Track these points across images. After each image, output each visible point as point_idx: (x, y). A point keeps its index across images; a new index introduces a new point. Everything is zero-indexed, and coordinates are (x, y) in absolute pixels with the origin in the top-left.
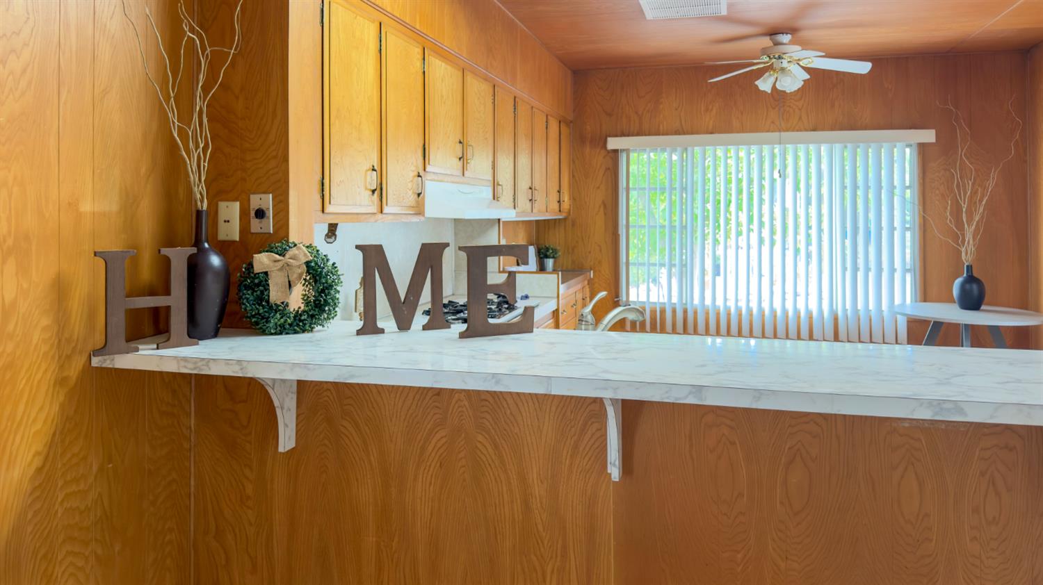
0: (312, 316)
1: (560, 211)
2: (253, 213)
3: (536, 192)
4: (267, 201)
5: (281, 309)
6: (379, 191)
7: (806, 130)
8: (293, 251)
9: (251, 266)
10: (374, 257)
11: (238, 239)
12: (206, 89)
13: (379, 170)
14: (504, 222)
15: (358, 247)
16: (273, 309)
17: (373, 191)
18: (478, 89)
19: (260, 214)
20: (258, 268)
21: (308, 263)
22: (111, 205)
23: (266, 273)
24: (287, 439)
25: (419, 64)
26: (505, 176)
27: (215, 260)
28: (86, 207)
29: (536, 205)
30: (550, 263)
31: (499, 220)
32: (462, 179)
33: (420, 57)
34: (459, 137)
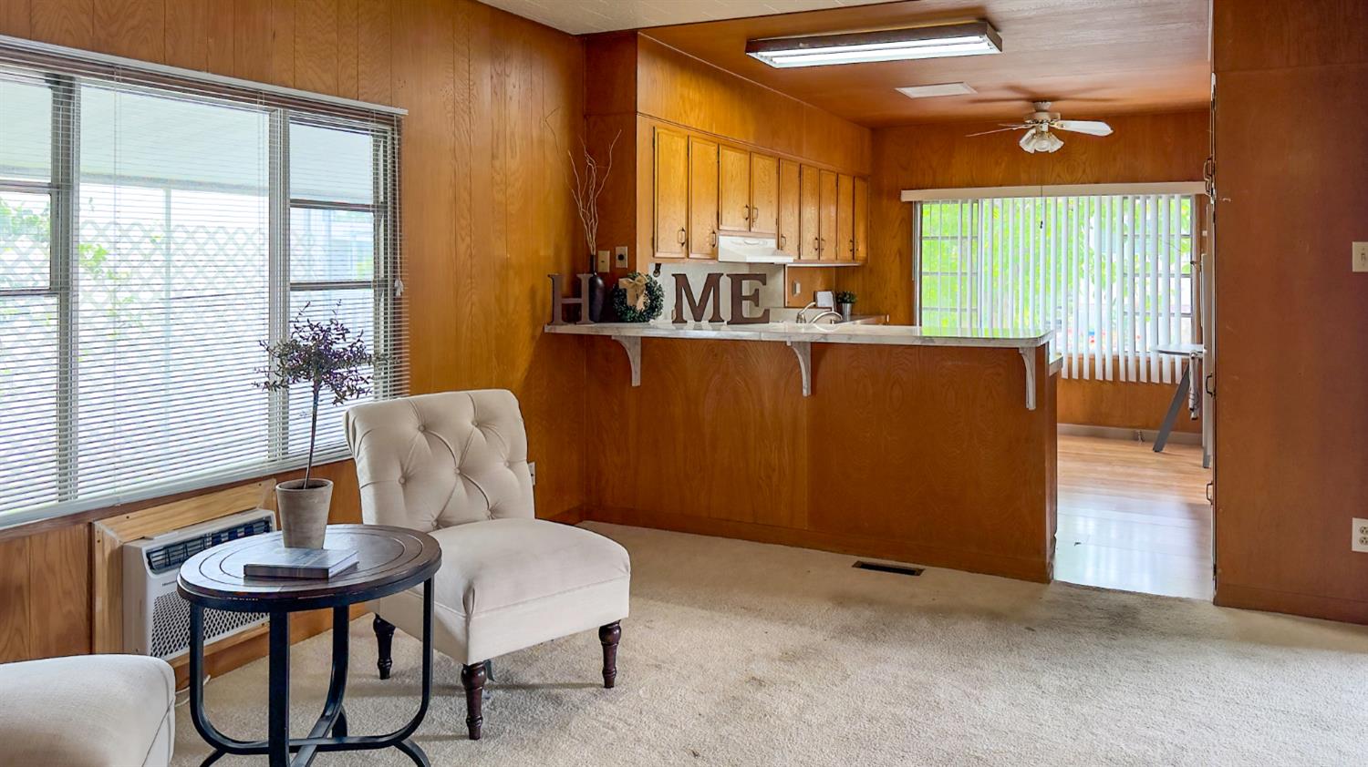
0: (649, 313)
1: (853, 258)
2: (617, 257)
3: (823, 242)
4: (624, 250)
5: (633, 309)
6: (687, 244)
7: (1090, 183)
8: (640, 277)
9: (617, 285)
10: (681, 281)
11: (608, 271)
12: (596, 191)
13: (687, 230)
14: (789, 267)
15: (673, 275)
16: (628, 308)
17: (683, 244)
18: (763, 166)
19: (621, 257)
20: (621, 287)
21: (646, 284)
22: (550, 252)
23: (625, 290)
24: (636, 382)
25: (715, 157)
26: (789, 229)
27: (600, 281)
28: (542, 253)
29: (823, 253)
30: (847, 307)
31: (785, 265)
32: (749, 234)
33: (716, 152)
34: (747, 203)
